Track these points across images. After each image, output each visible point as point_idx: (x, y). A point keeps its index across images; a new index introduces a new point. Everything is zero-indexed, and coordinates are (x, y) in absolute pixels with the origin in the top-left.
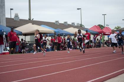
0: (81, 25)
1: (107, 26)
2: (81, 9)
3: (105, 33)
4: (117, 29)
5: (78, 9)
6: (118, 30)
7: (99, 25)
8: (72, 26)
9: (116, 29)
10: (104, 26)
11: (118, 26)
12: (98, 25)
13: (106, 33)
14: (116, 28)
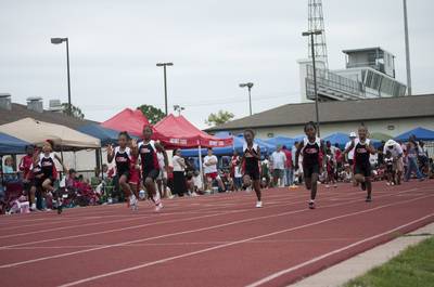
0: (69, 109)
1: (176, 114)
2: (67, 40)
3: (168, 139)
4: (219, 122)
5: (56, 41)
6: (220, 127)
7: (144, 108)
8: (32, 110)
9: (213, 125)
10: (163, 111)
11: (221, 113)
12: (140, 106)
13: (171, 141)
14: (212, 118)
